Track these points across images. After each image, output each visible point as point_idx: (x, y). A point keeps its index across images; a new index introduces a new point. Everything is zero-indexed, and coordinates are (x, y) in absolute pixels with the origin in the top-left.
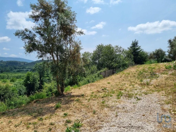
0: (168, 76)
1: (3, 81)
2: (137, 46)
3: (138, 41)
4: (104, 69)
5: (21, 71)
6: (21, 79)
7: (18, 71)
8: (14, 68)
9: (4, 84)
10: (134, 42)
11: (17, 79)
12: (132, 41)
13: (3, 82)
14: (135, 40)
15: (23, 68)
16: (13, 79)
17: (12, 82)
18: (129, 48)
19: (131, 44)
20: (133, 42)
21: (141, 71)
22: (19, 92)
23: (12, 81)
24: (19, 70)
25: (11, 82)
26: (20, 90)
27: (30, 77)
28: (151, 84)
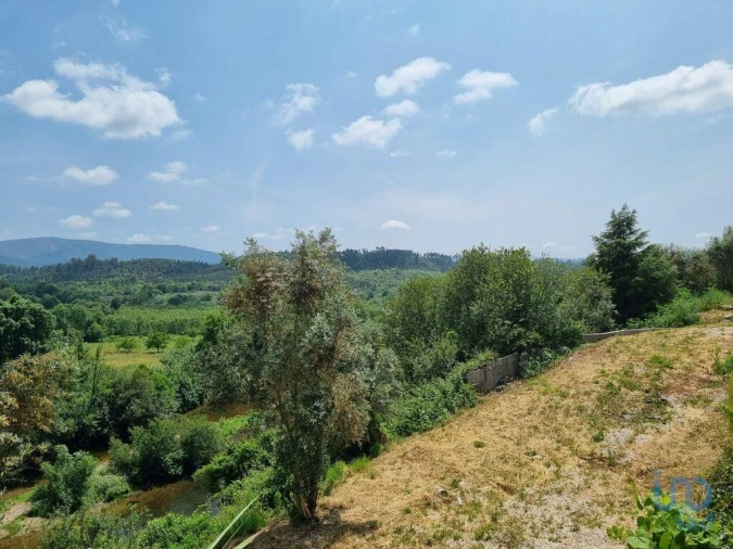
0: (704, 419)
1: (123, 346)
2: (631, 233)
3: (634, 212)
4: (482, 356)
5: (185, 299)
6: (187, 338)
7: (174, 302)
8: (159, 288)
9: (124, 355)
10: (621, 213)
11: (171, 336)
12: (611, 211)
13: (122, 349)
14: (624, 209)
15: (190, 289)
16: (155, 338)
17: (154, 350)
18: (598, 240)
19: (608, 224)
20: (613, 216)
21: (614, 382)
22: (180, 392)
23: (155, 344)
24: (174, 295)
25: (152, 350)
26: (183, 385)
27: (217, 331)
28: (623, 461)
